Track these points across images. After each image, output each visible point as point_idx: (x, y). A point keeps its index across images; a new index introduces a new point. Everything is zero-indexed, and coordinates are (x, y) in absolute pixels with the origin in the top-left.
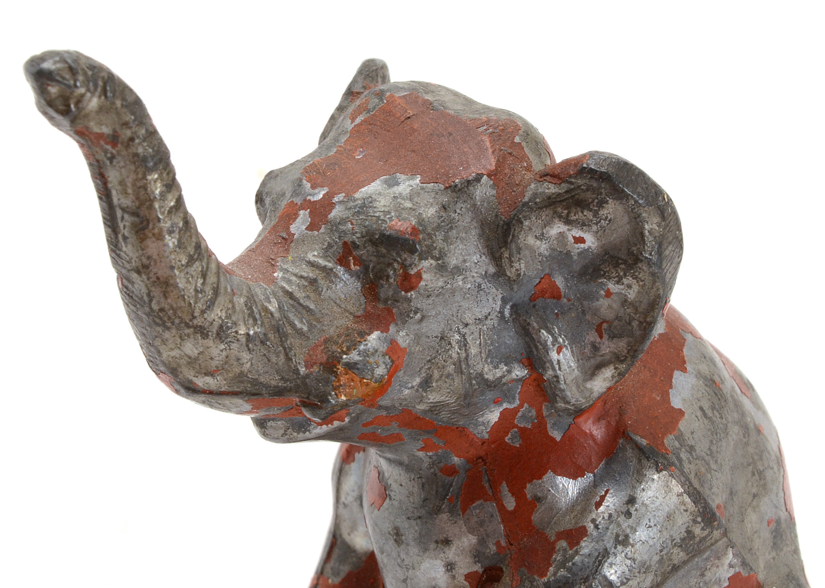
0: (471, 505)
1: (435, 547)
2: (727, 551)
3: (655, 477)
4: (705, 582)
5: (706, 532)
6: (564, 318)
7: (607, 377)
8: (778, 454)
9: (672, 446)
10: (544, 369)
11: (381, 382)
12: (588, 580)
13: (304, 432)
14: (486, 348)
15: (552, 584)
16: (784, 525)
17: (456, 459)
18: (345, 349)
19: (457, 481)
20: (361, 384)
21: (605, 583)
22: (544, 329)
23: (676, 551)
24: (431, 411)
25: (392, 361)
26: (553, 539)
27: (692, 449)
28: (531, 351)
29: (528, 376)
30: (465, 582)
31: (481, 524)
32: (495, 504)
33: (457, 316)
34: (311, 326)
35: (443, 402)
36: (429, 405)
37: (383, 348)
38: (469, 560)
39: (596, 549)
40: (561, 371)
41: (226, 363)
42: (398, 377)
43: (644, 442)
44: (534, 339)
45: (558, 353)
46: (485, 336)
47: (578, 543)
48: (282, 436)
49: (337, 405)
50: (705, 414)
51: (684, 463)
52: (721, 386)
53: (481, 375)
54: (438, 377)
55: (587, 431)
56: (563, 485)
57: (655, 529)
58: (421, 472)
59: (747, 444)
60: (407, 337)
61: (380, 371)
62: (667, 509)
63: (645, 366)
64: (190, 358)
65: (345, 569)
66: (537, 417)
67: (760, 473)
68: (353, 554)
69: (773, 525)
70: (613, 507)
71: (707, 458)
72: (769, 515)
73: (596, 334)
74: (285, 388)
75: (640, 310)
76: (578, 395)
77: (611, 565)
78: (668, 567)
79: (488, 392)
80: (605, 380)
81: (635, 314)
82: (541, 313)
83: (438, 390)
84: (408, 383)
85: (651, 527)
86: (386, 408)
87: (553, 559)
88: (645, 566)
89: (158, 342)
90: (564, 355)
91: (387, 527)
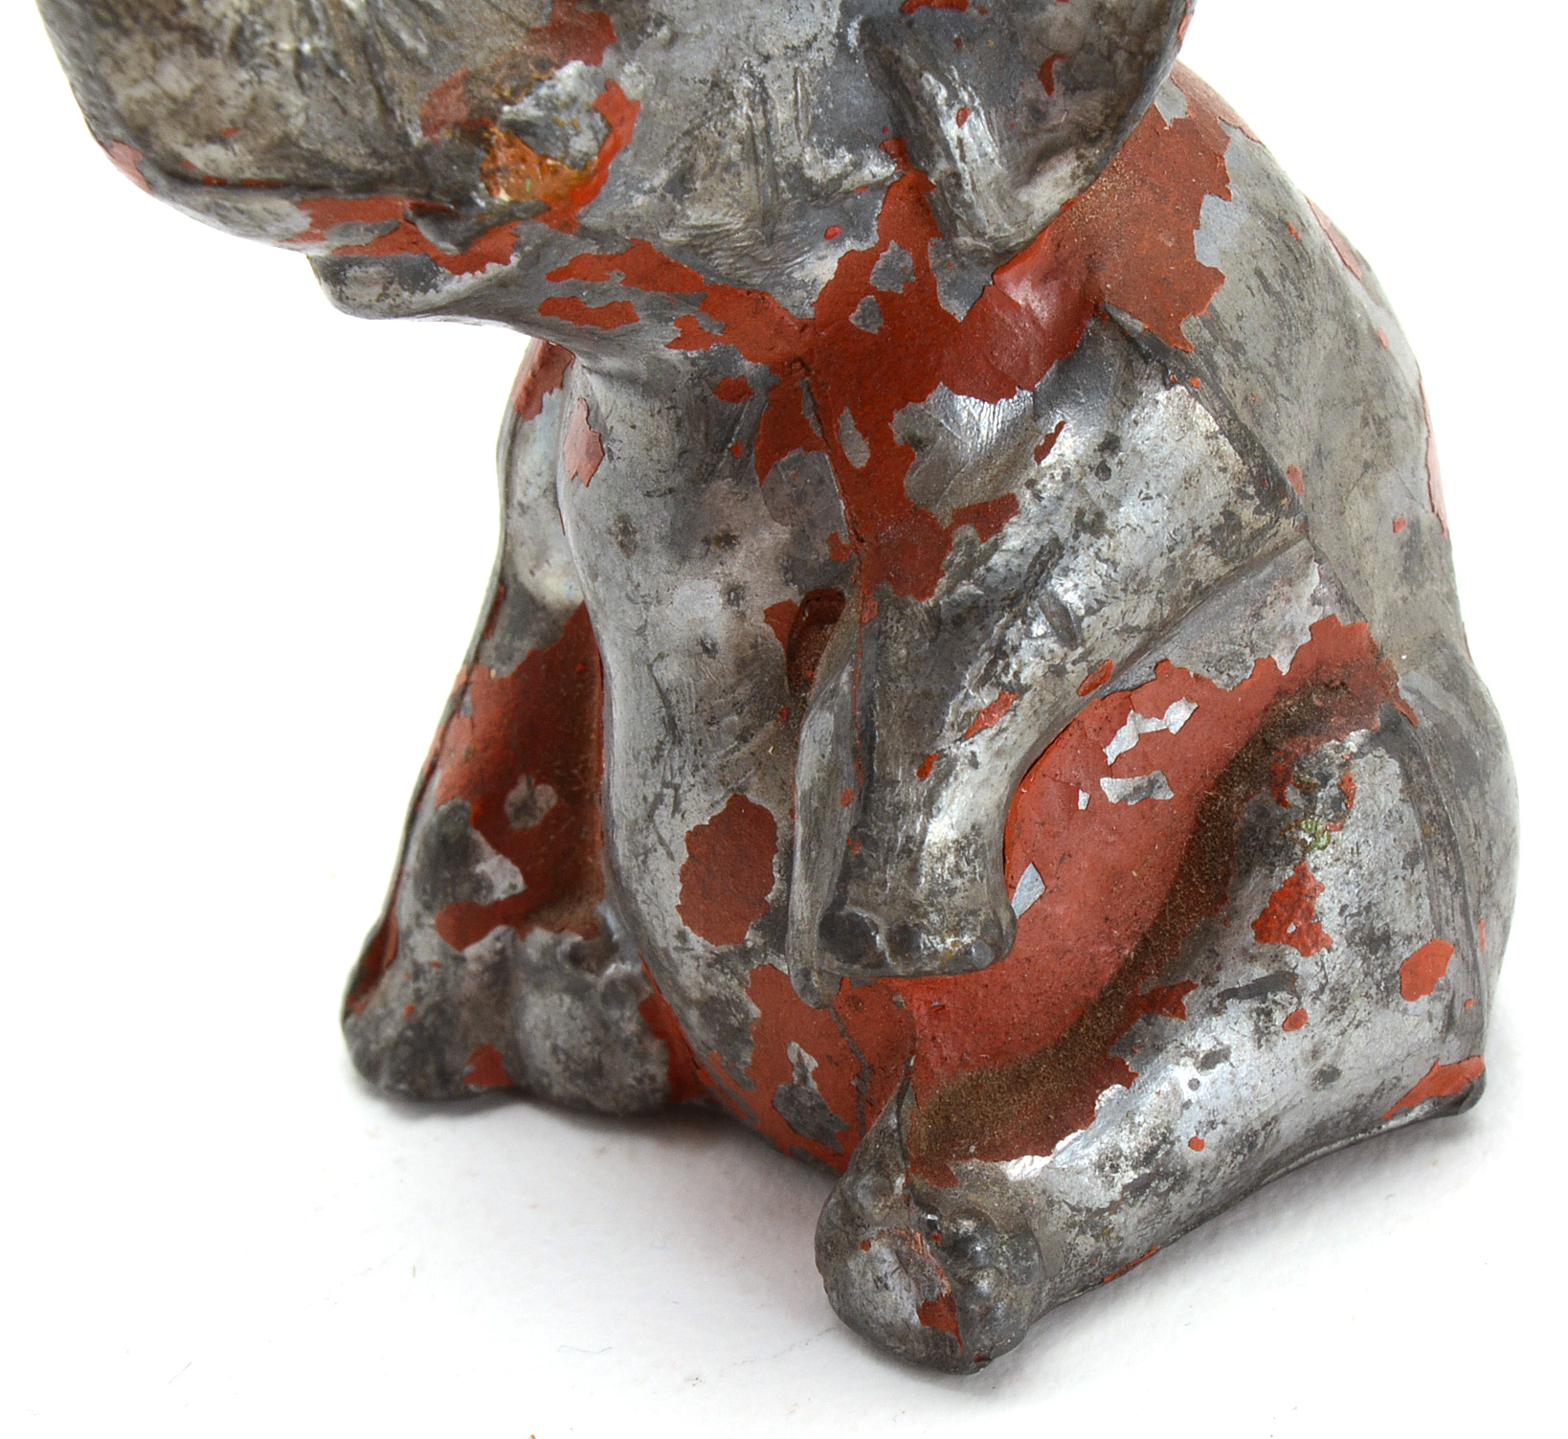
0: (779, 459)
1: (703, 553)
2: (1308, 568)
3: (1162, 396)
4: (1262, 630)
5: (1265, 519)
6: (971, 51)
7: (1062, 178)
8: (1418, 396)
9: (1197, 338)
10: (931, 159)
11: (585, 167)
12: (1019, 601)
13: (425, 291)
14: (807, 112)
15: (943, 610)
16: (1426, 538)
17: (747, 364)
18: (506, 93)
19: (749, 412)
20: (542, 170)
21: (1054, 609)
22: (930, 72)
23: (1201, 551)
24: (693, 246)
25: (609, 126)
26: (947, 523)
27: (1237, 348)
28: (904, 122)
29: (896, 178)
30: (765, 625)
31: (799, 498)
32: (827, 457)
33: (747, 38)
34: (435, 46)
35: (718, 226)
36: (687, 233)
37: (589, 96)
38: (774, 577)
39: (1036, 540)
40: (965, 163)
41: (252, 112)
42: (621, 164)
43: (1139, 326)
44: (908, 92)
45: (960, 123)
46: (807, 85)
47: (999, 528)
48: (378, 300)
49: (490, 212)
50: (1266, 286)
51: (1220, 373)
52: (1300, 236)
53: (797, 168)
54: (706, 168)
55: (1020, 302)
56: (970, 414)
57: (1158, 503)
58: (674, 395)
59: (1353, 361)
60: (641, 78)
61: (583, 143)
62: (1183, 463)
63: (1143, 181)
64: (174, 100)
65: (525, 646)
66: (916, 271)
67: (1380, 423)
68: (540, 615)
69: (1404, 532)
70: (1073, 457)
71: (1269, 371)
72: (1396, 509)
73: (1040, 83)
74: (380, 174)
75: (1132, 26)
76: (1000, 217)
77: (1066, 572)
78: (1186, 585)
79: (811, 211)
80: (1056, 184)
81: (1121, 35)
82: (924, 38)
83: (707, 198)
84: (644, 179)
85: (1151, 498)
86: (598, 236)
87: (945, 563)
88: (1138, 579)
89: (105, 68)
90: (973, 129)
91: (604, 518)
